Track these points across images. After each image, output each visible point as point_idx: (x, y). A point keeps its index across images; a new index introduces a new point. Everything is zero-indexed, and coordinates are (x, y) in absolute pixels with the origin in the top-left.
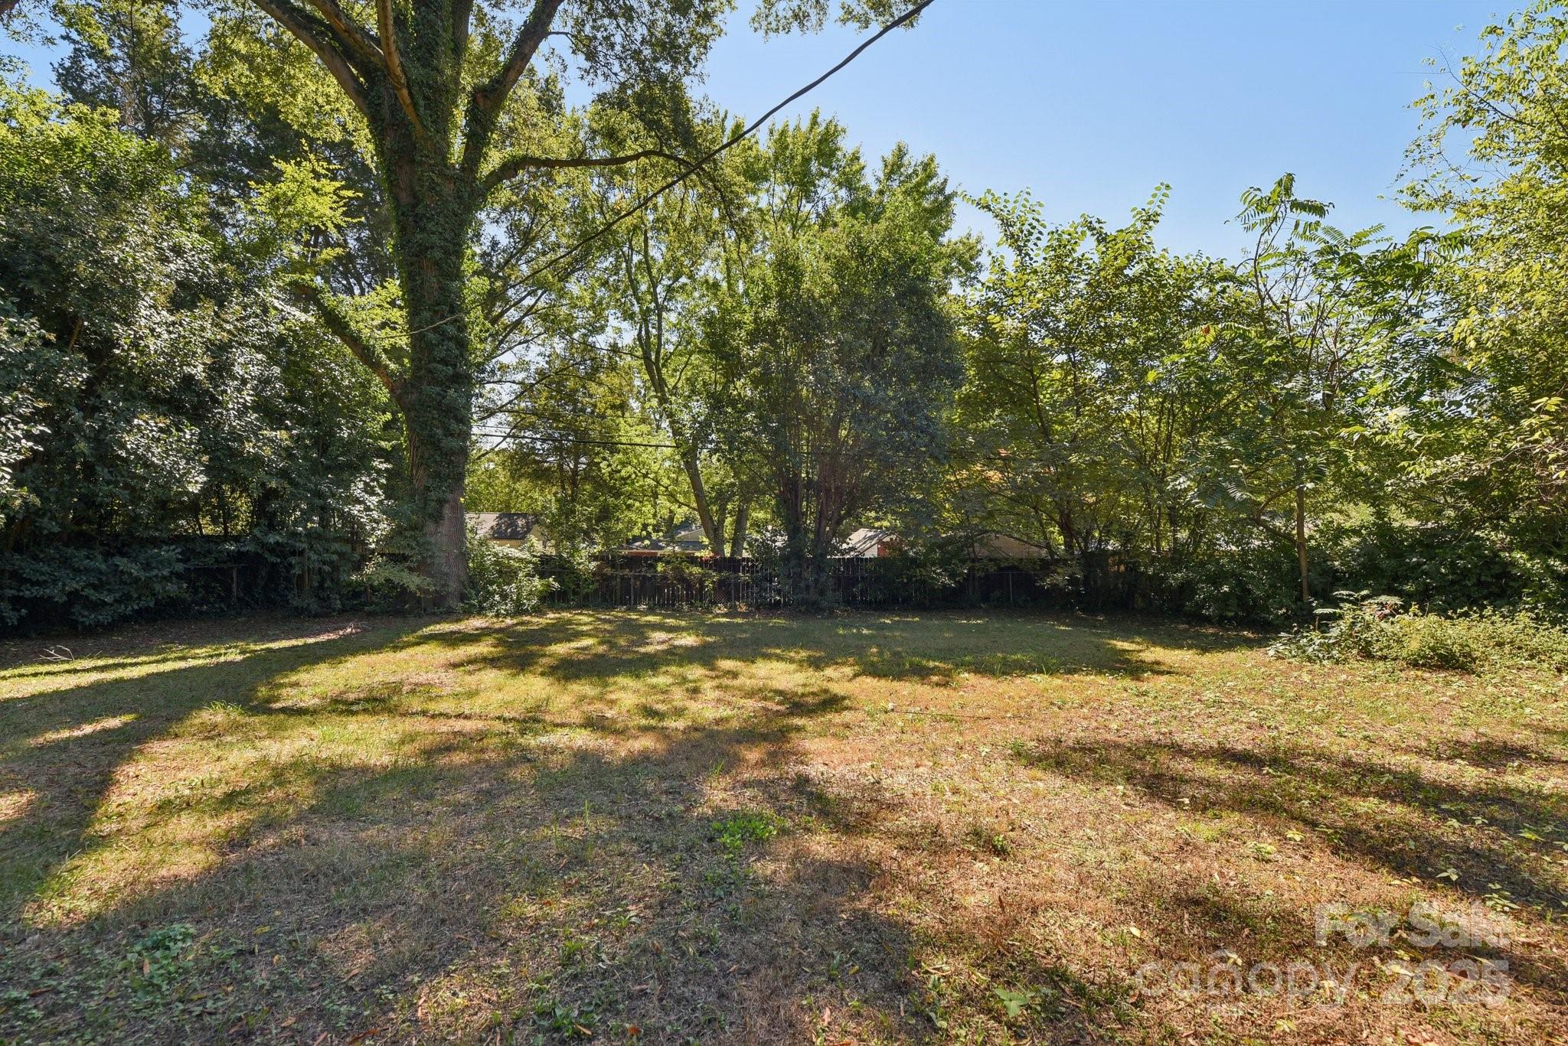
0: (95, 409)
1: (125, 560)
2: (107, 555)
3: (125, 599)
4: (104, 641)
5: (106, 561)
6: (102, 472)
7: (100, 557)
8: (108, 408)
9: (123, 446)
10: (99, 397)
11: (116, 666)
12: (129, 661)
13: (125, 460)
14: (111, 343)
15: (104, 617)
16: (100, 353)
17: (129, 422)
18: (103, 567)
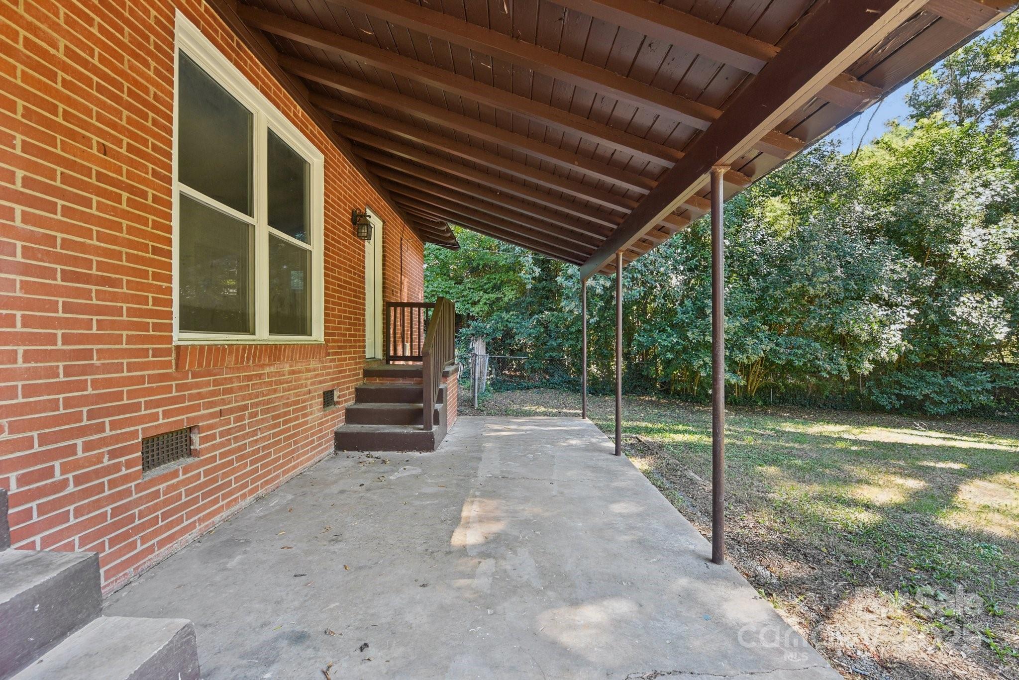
0: (938, 295)
1: (954, 379)
2: (944, 376)
3: (955, 401)
4: (941, 424)
5: (943, 379)
6: (943, 329)
7: (940, 376)
8: (946, 294)
9: (954, 314)
10: (941, 287)
11: (951, 439)
12: (957, 437)
13: (955, 322)
14: (946, 256)
15: (942, 410)
16: (941, 262)
17: (957, 299)
18: (942, 382)
